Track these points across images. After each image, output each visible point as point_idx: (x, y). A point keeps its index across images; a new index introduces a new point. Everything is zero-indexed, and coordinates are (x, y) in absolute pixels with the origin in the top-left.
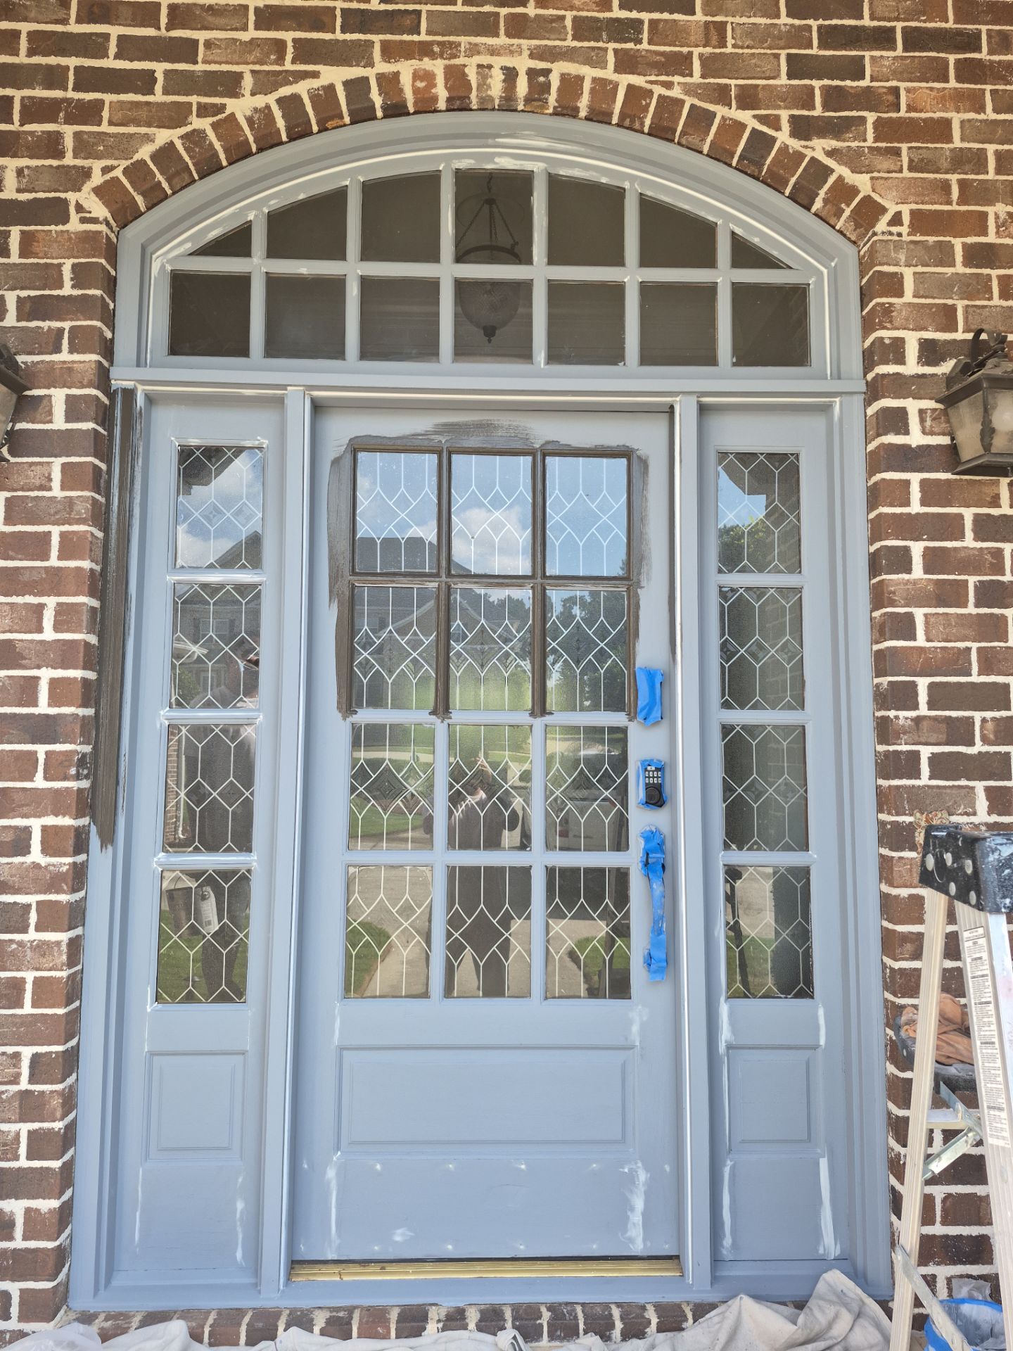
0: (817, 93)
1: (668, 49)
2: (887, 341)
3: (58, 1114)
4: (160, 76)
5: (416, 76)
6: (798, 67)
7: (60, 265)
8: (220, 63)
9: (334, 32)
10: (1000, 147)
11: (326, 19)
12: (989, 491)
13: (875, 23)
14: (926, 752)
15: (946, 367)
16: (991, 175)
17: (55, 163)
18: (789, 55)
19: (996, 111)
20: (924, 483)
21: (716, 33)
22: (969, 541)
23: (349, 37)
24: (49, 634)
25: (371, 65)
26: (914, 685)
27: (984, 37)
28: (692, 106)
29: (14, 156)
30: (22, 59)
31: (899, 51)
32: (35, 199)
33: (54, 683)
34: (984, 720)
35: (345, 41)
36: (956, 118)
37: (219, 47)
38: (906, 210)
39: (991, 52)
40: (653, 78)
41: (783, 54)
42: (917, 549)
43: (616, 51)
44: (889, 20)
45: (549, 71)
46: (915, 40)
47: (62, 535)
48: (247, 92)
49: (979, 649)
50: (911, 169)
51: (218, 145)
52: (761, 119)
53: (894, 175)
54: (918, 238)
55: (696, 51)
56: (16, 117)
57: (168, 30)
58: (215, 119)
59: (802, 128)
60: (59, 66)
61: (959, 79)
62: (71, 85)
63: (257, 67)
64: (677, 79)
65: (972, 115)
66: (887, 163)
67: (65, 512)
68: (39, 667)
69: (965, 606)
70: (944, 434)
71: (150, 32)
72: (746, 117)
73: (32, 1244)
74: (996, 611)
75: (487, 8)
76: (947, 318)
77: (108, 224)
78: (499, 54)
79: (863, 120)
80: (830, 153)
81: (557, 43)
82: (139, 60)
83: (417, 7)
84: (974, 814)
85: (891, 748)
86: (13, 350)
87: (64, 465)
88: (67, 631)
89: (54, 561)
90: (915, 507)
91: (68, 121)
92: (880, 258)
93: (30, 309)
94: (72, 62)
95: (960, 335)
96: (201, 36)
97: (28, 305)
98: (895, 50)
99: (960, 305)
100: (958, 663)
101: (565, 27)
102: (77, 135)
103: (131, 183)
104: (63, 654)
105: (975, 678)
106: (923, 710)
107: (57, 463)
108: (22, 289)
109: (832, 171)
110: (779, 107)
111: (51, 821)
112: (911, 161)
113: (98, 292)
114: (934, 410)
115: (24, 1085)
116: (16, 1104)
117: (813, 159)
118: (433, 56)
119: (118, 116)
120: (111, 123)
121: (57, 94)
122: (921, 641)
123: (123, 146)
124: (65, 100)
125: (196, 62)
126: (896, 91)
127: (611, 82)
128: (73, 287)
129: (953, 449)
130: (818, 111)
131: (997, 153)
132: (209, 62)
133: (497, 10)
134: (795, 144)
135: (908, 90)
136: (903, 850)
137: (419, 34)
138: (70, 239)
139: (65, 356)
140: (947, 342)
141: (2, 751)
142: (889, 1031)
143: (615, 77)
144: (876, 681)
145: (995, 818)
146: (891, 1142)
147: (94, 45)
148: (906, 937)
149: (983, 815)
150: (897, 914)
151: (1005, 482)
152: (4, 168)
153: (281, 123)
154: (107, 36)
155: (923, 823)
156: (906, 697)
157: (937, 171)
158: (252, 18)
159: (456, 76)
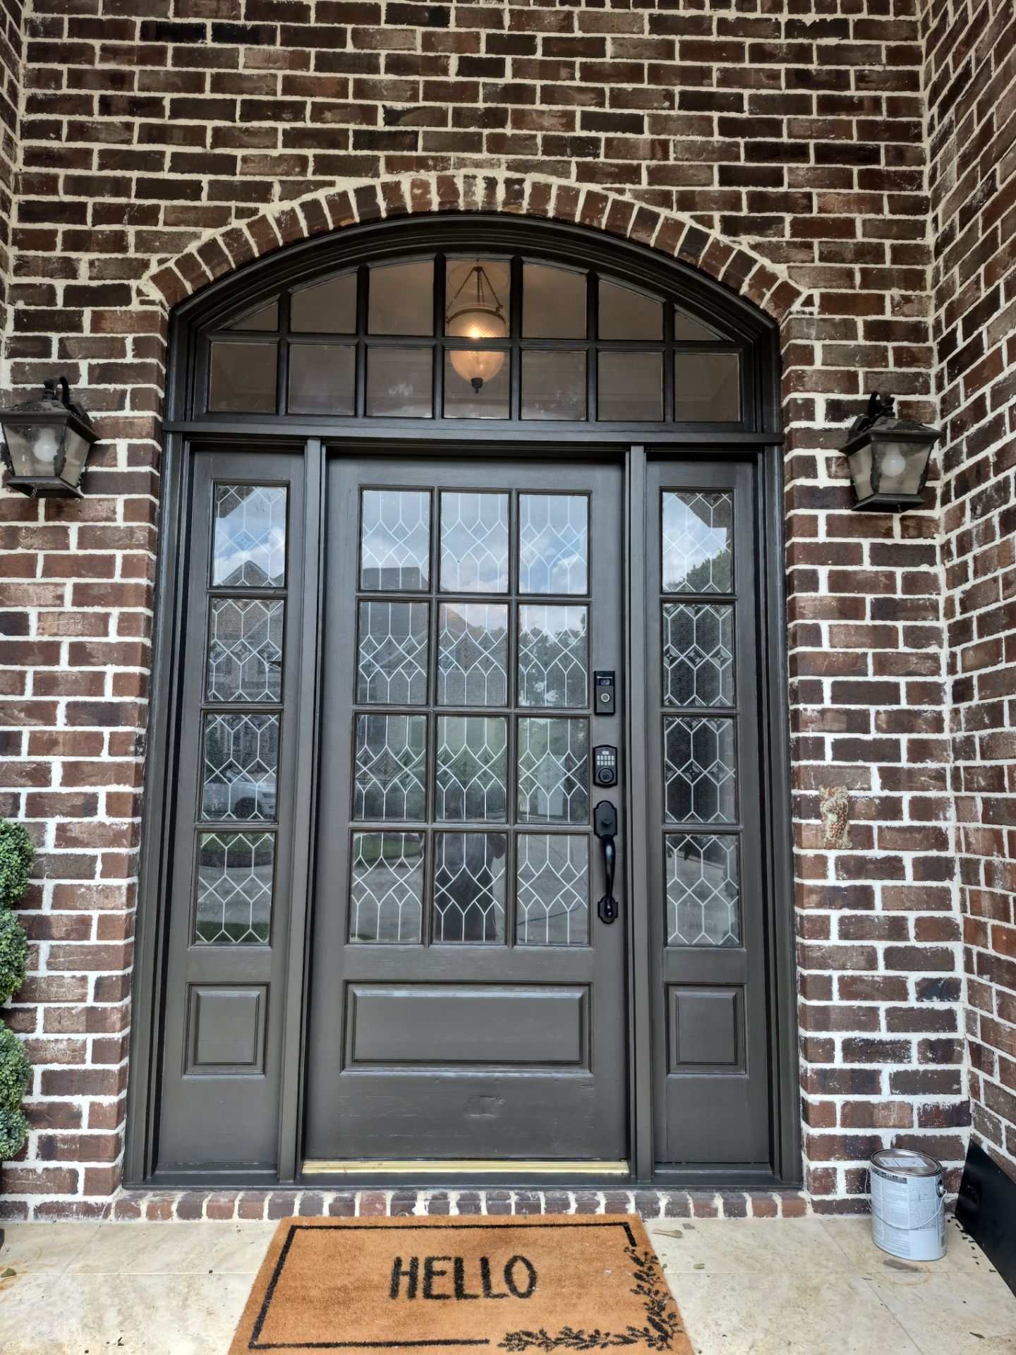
0: (744, 197)
1: (621, 162)
2: (800, 402)
3: (118, 1026)
4: (205, 186)
5: (414, 184)
6: (728, 177)
8: (255, 175)
9: (347, 148)
10: (895, 242)
11: (340, 139)
12: (884, 524)
13: (792, 141)
14: (829, 738)
15: (849, 423)
16: (888, 265)
17: (120, 256)
18: (721, 167)
19: (891, 212)
20: (829, 518)
21: (660, 149)
22: (867, 566)
23: (359, 153)
24: (113, 637)
25: (377, 175)
26: (820, 683)
27: (883, 152)
28: (641, 209)
29: (87, 250)
30: (94, 172)
31: (812, 163)
32: (104, 285)
33: (117, 677)
34: (878, 713)
35: (356, 156)
36: (859, 218)
37: (253, 162)
38: (816, 293)
39: (888, 164)
40: (608, 186)
41: (716, 165)
42: (823, 572)
43: (578, 164)
44: (804, 138)
45: (523, 180)
46: (824, 154)
47: (125, 557)
48: (276, 199)
49: (875, 655)
50: (821, 259)
51: (252, 241)
52: (698, 219)
53: (807, 264)
54: (827, 316)
55: (644, 164)
56: (89, 219)
57: (213, 146)
58: (250, 220)
59: (731, 227)
60: (124, 178)
61: (861, 186)
62: (133, 193)
63: (284, 178)
64: (628, 186)
65: (872, 216)
66: (801, 255)
67: (126, 539)
68: (105, 664)
69: (863, 618)
70: (846, 477)
71: (197, 150)
72: (685, 217)
73: (96, 1132)
74: (889, 623)
75: (472, 129)
76: (850, 383)
77: (162, 305)
78: (481, 167)
79: (781, 220)
80: (754, 247)
81: (530, 157)
82: (189, 172)
83: (415, 128)
84: (870, 789)
85: (801, 735)
86: (86, 408)
87: (126, 501)
88: (129, 635)
89: (117, 579)
90: (822, 538)
91: (131, 222)
92: (794, 332)
93: (101, 375)
94: (135, 175)
95: (861, 396)
96: (239, 153)
97: (97, 372)
98: (808, 161)
99: (861, 372)
100: (856, 664)
101: (536, 144)
102: (138, 234)
103: (182, 272)
104: (125, 654)
105: (871, 678)
106: (827, 703)
107: (120, 500)
108: (93, 357)
109: (756, 261)
110: (712, 209)
111: (114, 788)
112: (821, 253)
113: (156, 361)
114: (838, 458)
115: (90, 1002)
116: (84, 1018)
117: (740, 252)
118: (428, 168)
119: (172, 218)
120: (166, 224)
121: (122, 200)
122: (826, 647)
123: (175, 242)
124: (129, 205)
125: (234, 174)
126: (809, 196)
127: (573, 189)
128: (134, 356)
129: (852, 490)
130: (744, 212)
131: (892, 246)
132: (246, 174)
133: (480, 130)
134: (725, 240)
135: (819, 195)
136: (809, 818)
137: (416, 150)
138: (132, 317)
139: (127, 412)
140: (849, 402)
141: (75, 732)
142: (799, 969)
143: (577, 185)
144: (790, 680)
145: (886, 793)
146: (802, 1061)
147: (153, 161)
148: (812, 890)
149: (876, 790)
150: (805, 871)
151: (897, 517)
152: (78, 260)
153: (303, 223)
154: (162, 154)
155: (826, 796)
156: (813, 693)
157: (843, 261)
158: (280, 137)
159: (447, 186)
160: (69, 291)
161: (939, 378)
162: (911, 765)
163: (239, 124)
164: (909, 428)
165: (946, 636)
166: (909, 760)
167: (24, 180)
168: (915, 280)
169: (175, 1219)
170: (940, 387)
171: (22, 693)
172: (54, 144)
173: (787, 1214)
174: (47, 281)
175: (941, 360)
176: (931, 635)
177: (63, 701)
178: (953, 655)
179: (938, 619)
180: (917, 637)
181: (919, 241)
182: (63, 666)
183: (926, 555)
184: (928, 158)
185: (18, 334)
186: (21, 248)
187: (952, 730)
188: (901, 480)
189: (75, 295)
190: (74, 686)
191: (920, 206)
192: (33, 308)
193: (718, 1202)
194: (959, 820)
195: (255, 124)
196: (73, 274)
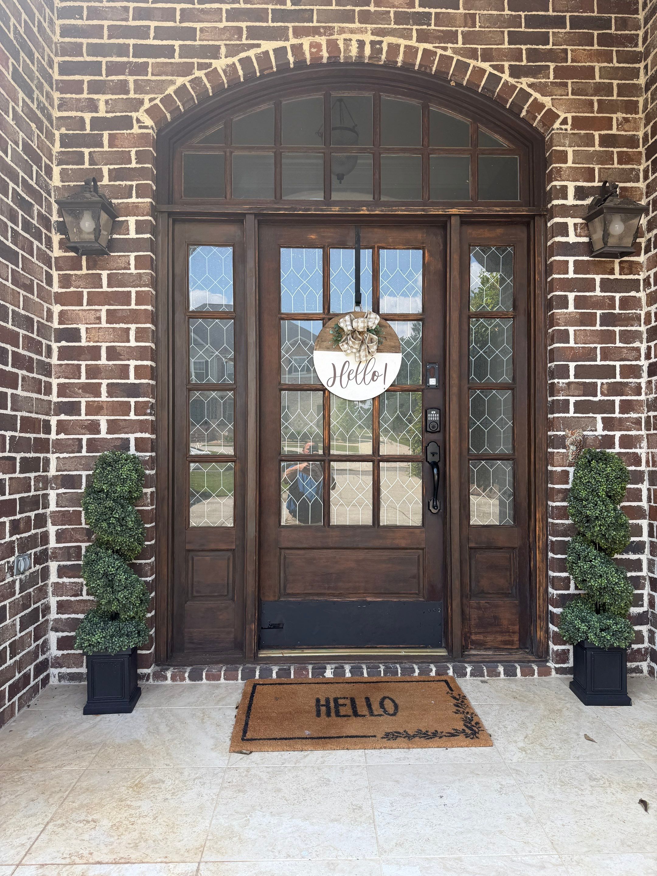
0: (524, 52)
1: (445, 28)
2: (558, 187)
3: (149, 574)
4: (177, 48)
5: (312, 45)
6: (514, 38)
7: (129, 151)
8: (208, 40)
9: (267, 22)
10: (620, 82)
11: (263, 15)
12: (609, 266)
13: (555, 14)
14: (572, 400)
15: (589, 201)
16: (615, 97)
17: (125, 97)
18: (509, 32)
19: (618, 62)
20: (575, 262)
21: (470, 19)
22: (598, 292)
23: (275, 24)
24: (133, 343)
25: (287, 39)
26: (568, 366)
27: (613, 21)
28: (458, 60)
29: (104, 93)
30: (105, 40)
31: (568, 29)
32: (115, 116)
33: (137, 367)
34: (602, 384)
35: (273, 27)
36: (597, 66)
37: (208, 32)
38: (569, 116)
39: (616, 29)
40: (437, 45)
42: (571, 296)
43: (417, 30)
44: (563, 12)
45: (382, 42)
46: (576, 23)
47: (137, 292)
48: (223, 56)
49: (601, 348)
50: (573, 94)
51: (208, 85)
52: (494, 67)
53: (564, 97)
54: (576, 131)
55: (460, 30)
56: (104, 72)
57: (180, 22)
58: (206, 71)
59: (516, 72)
60: (124, 44)
61: (599, 45)
62: (131, 55)
63: (228, 42)
64: (450, 45)
65: (606, 64)
66: (560, 91)
67: (137, 281)
68: (129, 360)
69: (595, 326)
70: (586, 236)
71: (171, 24)
72: (486, 66)
74: (610, 328)
75: (349, 8)
76: (589, 175)
77: (153, 129)
78: (355, 33)
79: (548, 67)
81: (386, 26)
82: (166, 40)
83: (311, 7)
84: (596, 430)
85: (555, 398)
86: (108, 197)
87: (136, 257)
88: (142, 341)
89: (133, 306)
90: (571, 275)
91: (130, 74)
92: (555, 142)
93: (115, 175)
94: (131, 42)
95: (596, 184)
96: (198, 26)
97: (114, 173)
98: (565, 28)
99: (597, 167)
100: (590, 354)
101: (390, 17)
102: (135, 81)
103: (164, 106)
104: (140, 354)
105: (599, 363)
106: (572, 379)
107: (133, 255)
108: (111, 164)
109: (531, 95)
110: (504, 61)
111: (139, 435)
112: (573, 89)
113: (150, 166)
114: (582, 224)
117: (521, 88)
118: (320, 35)
119: (157, 71)
120: (153, 75)
121: (125, 59)
122: (572, 344)
123: (160, 87)
124: (129, 62)
125: (196, 40)
126: (566, 51)
127: (415, 47)
128: (137, 163)
129: (590, 244)
130: (524, 62)
131: (618, 84)
132: (203, 40)
133: (354, 8)
134: (512, 81)
135: (572, 50)
136: (559, 448)
137: (313, 22)
138: (134, 137)
139: (134, 200)
140: (589, 187)
141: (113, 401)
142: (550, 537)
143: (417, 45)
144: (549, 365)
145: (606, 433)
146: (550, 590)
147: (143, 32)
148: (560, 491)
149: (600, 431)
150: (555, 480)
151: (617, 261)
152: (98, 100)
153: (241, 73)
154: (149, 27)
155: (570, 435)
156: (564, 372)
157: (586, 95)
158: (224, 15)
159: (332, 45)
160: (93, 119)
161: (646, 171)
162: (621, 415)
163: (197, 6)
164: (627, 204)
165: (645, 336)
166: (619, 413)
167: (61, 47)
168: (632, 107)
169: (187, 681)
170: (646, 178)
171: (79, 378)
172: (79, 22)
173: (540, 675)
174: (79, 114)
175: (647, 160)
176: (637, 335)
177: (105, 382)
178: (649, 348)
179: (640, 326)
180: (627, 337)
181: (635, 81)
182: (103, 361)
183: (634, 285)
184: (642, 26)
185: (63, 150)
186: (62, 93)
187: (646, 394)
188: (621, 237)
189: (97, 123)
190: (110, 373)
191: (636, 58)
192: (71, 132)
193: (501, 669)
194: (648, 448)
195: (208, 6)
196: (95, 109)
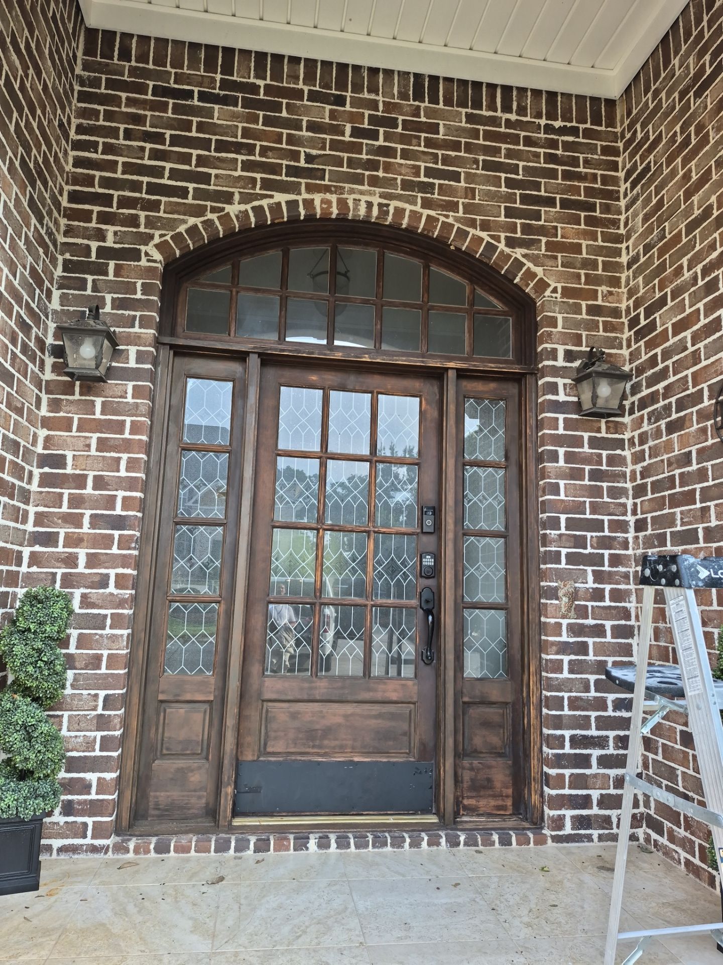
0: (519, 226)
1: (447, 198)
2: (549, 349)
3: (118, 727)
4: (191, 190)
5: (322, 202)
6: (510, 213)
7: (135, 283)
8: (223, 186)
9: (281, 176)
10: (604, 259)
11: (277, 169)
12: (596, 425)
13: (547, 194)
14: (564, 551)
15: (577, 364)
16: (600, 272)
17: (135, 230)
18: (505, 206)
19: (603, 241)
20: (565, 419)
21: (470, 193)
22: (586, 449)
23: (289, 179)
24: (123, 473)
25: (299, 194)
26: (559, 518)
27: (598, 205)
28: (458, 228)
29: (113, 225)
30: (119, 175)
31: (558, 209)
32: (123, 248)
33: (125, 499)
34: (592, 537)
35: (287, 181)
36: (584, 243)
37: (222, 178)
38: (559, 286)
39: (601, 213)
40: (439, 212)
41: (503, 205)
42: (561, 451)
43: (422, 197)
44: (553, 193)
45: (389, 205)
46: (565, 204)
47: (132, 422)
48: (236, 203)
49: (590, 502)
50: (562, 266)
51: (220, 228)
52: (491, 236)
53: (554, 268)
54: (565, 300)
55: (461, 201)
56: (115, 205)
58: (219, 214)
59: (511, 243)
60: (138, 181)
61: (586, 225)
62: (144, 191)
63: (242, 190)
64: (451, 214)
65: (591, 242)
66: (551, 263)
67: (133, 410)
68: (117, 490)
69: (584, 480)
70: (575, 396)
71: (186, 167)
72: (484, 235)
73: (101, 797)
74: (598, 483)
75: (359, 171)
76: (578, 340)
77: (161, 263)
78: (364, 195)
79: (540, 241)
80: (524, 256)
81: (393, 191)
82: (181, 181)
83: (324, 167)
84: (587, 583)
85: (548, 549)
86: (109, 325)
87: (134, 386)
88: (133, 472)
89: (127, 435)
90: (561, 431)
91: (142, 209)
92: (546, 308)
93: (118, 304)
94: (145, 179)
95: (584, 348)
96: (213, 172)
97: (118, 302)
99: (584, 334)
100: (580, 508)
101: (397, 184)
102: (147, 217)
103: (174, 243)
104: (130, 484)
105: (588, 516)
107: (130, 385)
108: (114, 293)
109: (525, 264)
110: (500, 232)
111: (120, 571)
112: (562, 262)
113: (156, 298)
114: (571, 384)
115: (100, 711)
116: (95, 722)
117: (516, 258)
118: (331, 192)
119: (169, 209)
120: (165, 212)
121: (137, 195)
122: (562, 496)
123: (171, 224)
124: (141, 198)
125: (210, 185)
126: (556, 228)
127: (419, 213)
128: (142, 294)
129: (579, 404)
130: (519, 235)
131: (603, 261)
132: (217, 186)
133: (363, 172)
134: (508, 250)
135: (562, 228)
136: (552, 599)
137: (324, 180)
138: (141, 269)
139: (137, 329)
140: (577, 351)
141: (95, 533)
142: (544, 692)
143: (421, 210)
144: (541, 516)
145: (596, 585)
146: (545, 749)
147: (157, 172)
148: (553, 644)
149: (591, 584)
150: (549, 632)
151: (603, 421)
152: (107, 230)
153: (253, 219)
154: (164, 168)
155: (562, 587)
156: (554, 524)
157: (574, 268)
158: (240, 165)
159: (342, 203)
160: (99, 249)
161: (629, 341)
162: (610, 569)
163: (213, 154)
164: (614, 370)
165: (631, 492)
166: (609, 566)
167: (72, 176)
168: (615, 282)
169: (153, 854)
170: (629, 346)
171: (60, 507)
172: (93, 156)
173: (536, 843)
174: (86, 242)
175: (630, 330)
176: (623, 492)
177: (88, 513)
178: (635, 505)
179: (626, 483)
180: (615, 493)
181: (617, 259)
182: (89, 490)
183: (620, 444)
184: (624, 212)
185: (65, 274)
186: (69, 220)
187: (633, 549)
188: (607, 400)
189: (101, 251)
190: (95, 503)
191: (618, 239)
192: (75, 258)
193: (495, 837)
194: (637, 603)
195: (224, 155)
196: (103, 239)
